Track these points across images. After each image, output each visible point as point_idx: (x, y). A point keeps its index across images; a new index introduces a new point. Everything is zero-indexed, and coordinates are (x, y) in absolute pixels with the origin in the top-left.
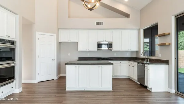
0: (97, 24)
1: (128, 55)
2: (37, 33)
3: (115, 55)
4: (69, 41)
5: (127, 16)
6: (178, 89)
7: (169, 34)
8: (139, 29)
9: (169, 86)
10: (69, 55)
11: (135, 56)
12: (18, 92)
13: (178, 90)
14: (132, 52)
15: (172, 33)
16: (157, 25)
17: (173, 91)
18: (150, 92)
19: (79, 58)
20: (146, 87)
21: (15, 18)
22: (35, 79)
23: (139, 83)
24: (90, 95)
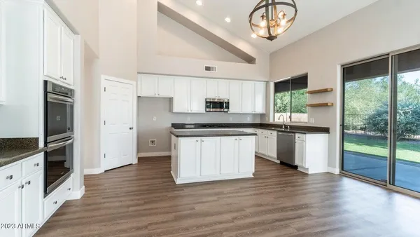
0: (208, 69)
1: (249, 120)
2: (103, 77)
3: (231, 120)
4: (157, 96)
5: (250, 60)
6: (342, 168)
7: (332, 90)
8: (267, 82)
9: (330, 164)
10: (155, 119)
11: (258, 121)
12: (79, 198)
13: (342, 170)
14: (255, 115)
15: (336, 89)
16: (307, 77)
17: (337, 171)
18: (305, 175)
19: (172, 124)
20: (296, 167)
21: (72, 41)
22: (100, 167)
23: (279, 162)
24: (229, 189)
